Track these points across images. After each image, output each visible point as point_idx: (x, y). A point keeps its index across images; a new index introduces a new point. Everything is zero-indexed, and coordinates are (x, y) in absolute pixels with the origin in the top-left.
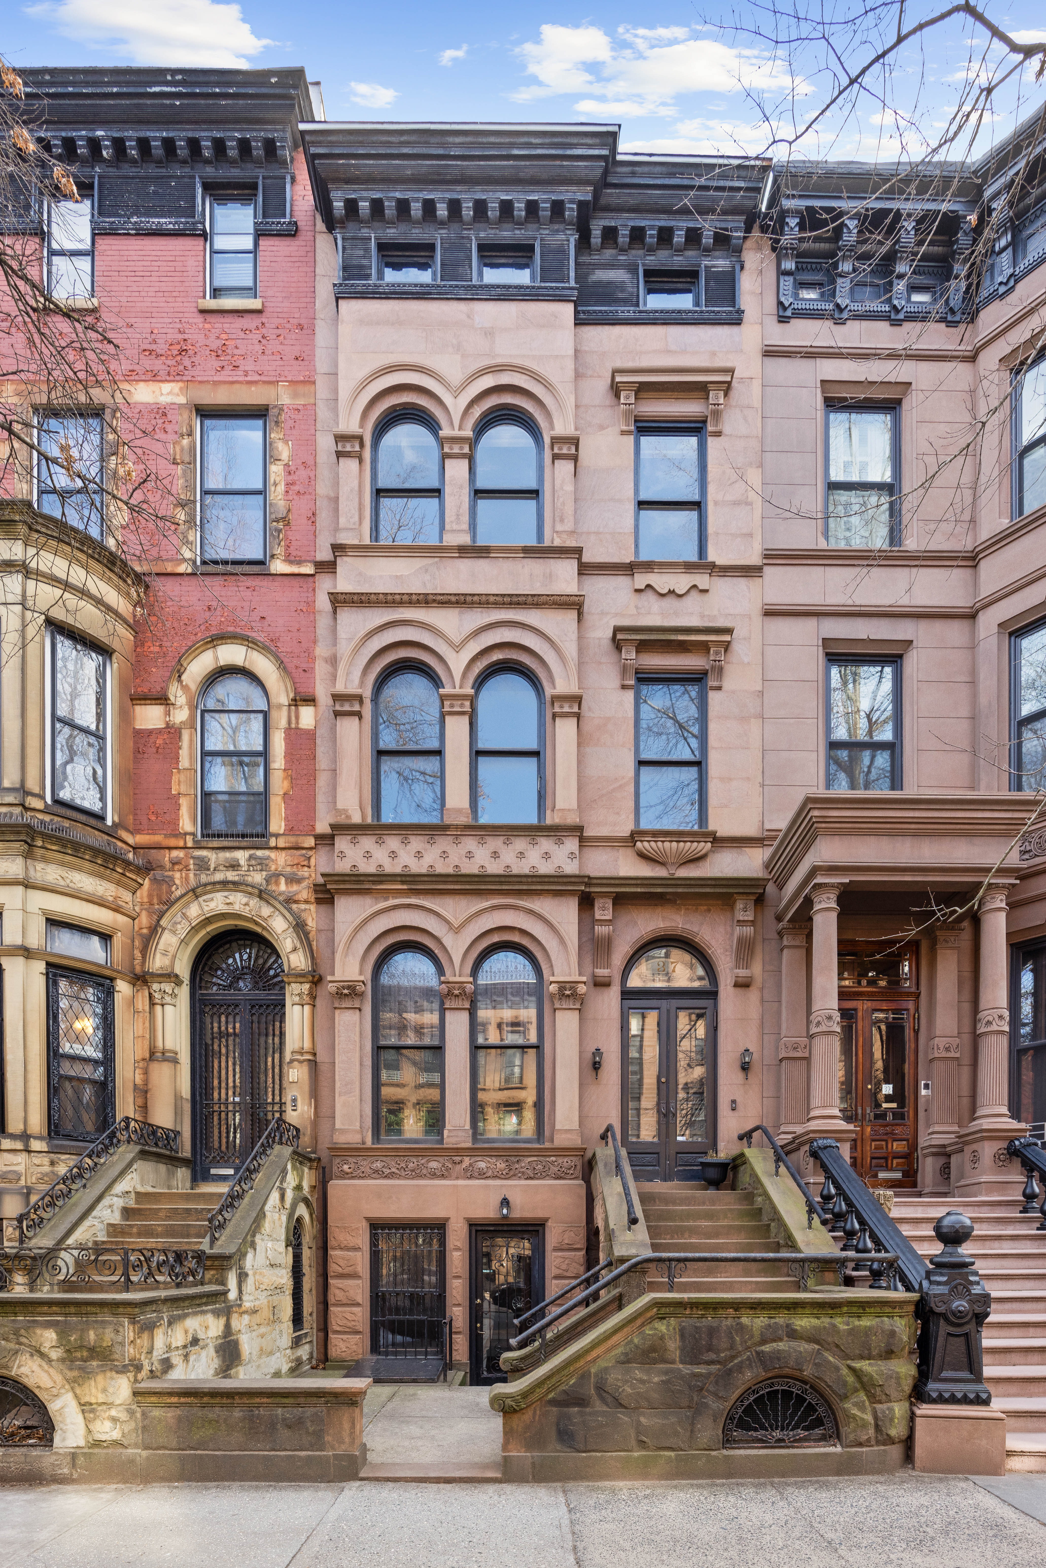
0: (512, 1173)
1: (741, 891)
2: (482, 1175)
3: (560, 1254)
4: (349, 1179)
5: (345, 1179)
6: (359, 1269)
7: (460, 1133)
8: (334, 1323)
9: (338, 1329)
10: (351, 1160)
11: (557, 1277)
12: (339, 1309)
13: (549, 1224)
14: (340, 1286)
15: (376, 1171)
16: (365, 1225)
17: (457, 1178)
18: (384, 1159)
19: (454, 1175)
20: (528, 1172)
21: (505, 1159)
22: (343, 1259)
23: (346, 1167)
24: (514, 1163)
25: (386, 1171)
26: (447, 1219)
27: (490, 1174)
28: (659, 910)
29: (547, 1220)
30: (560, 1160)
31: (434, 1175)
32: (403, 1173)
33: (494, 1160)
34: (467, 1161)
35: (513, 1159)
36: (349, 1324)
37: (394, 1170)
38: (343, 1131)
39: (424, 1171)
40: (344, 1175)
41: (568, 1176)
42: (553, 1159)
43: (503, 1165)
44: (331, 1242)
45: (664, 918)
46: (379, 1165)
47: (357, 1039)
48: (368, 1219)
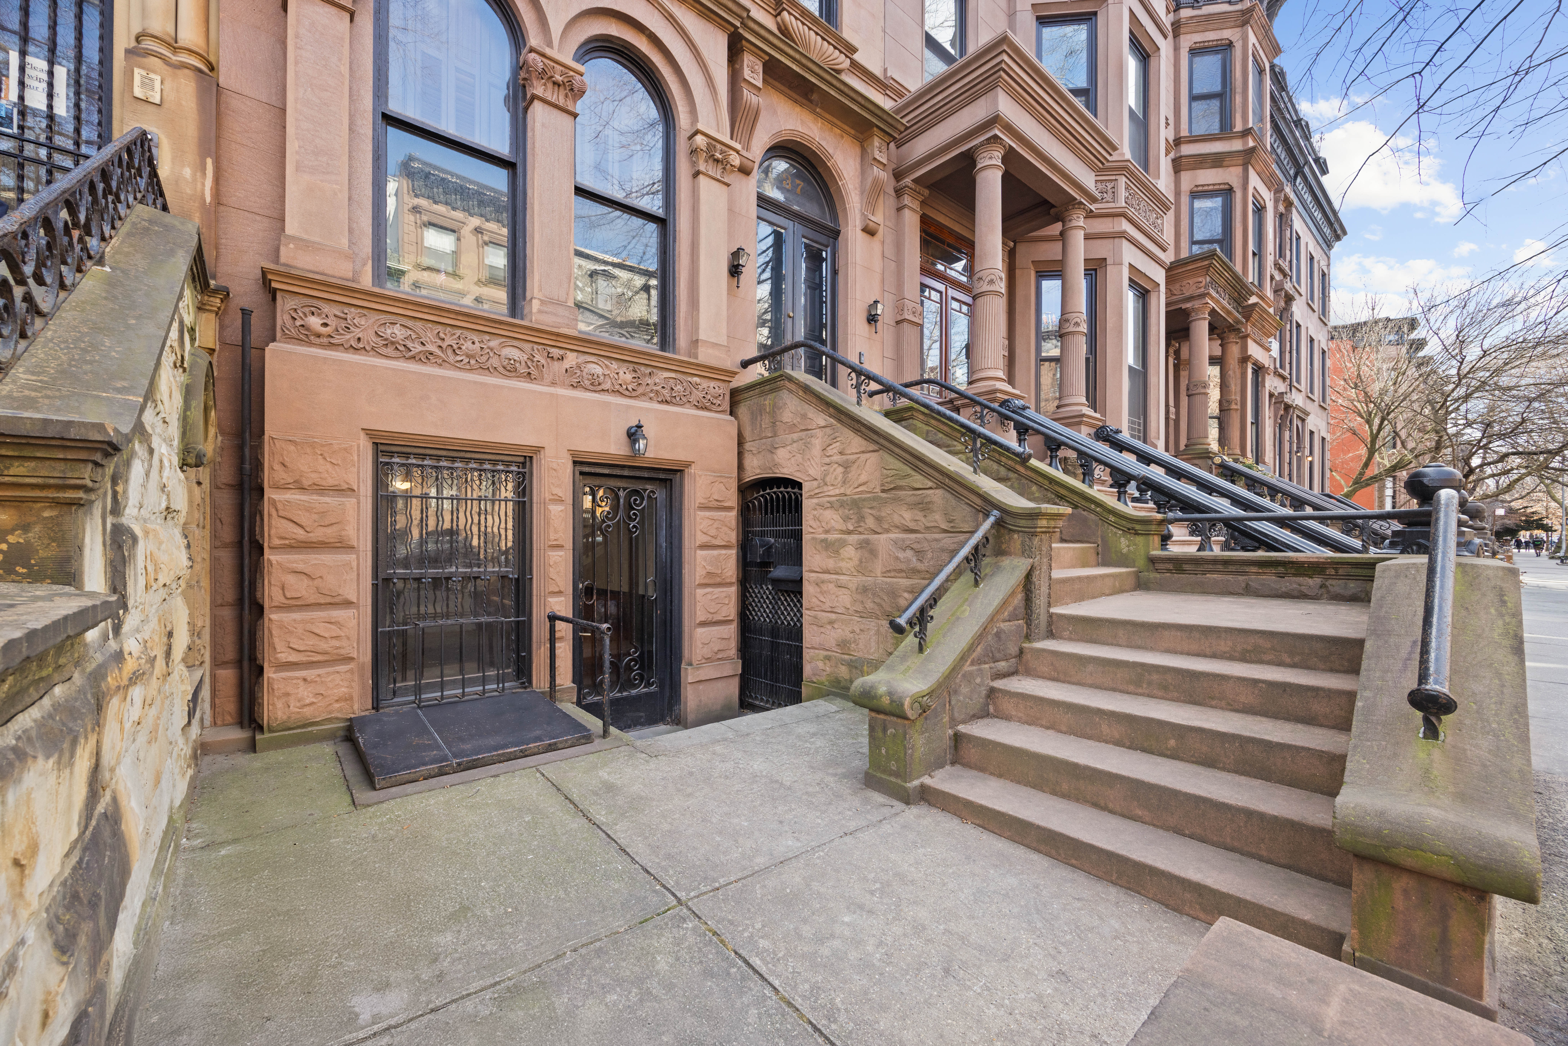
0: (640, 390)
1: (882, 126)
2: (595, 385)
3: (708, 514)
4: (322, 346)
5: (311, 344)
6: (350, 532)
7: (561, 311)
8: (279, 645)
9: (293, 657)
10: (326, 308)
11: (704, 547)
12: (297, 616)
13: (692, 470)
14: (300, 567)
15: (389, 343)
16: (365, 446)
17: (553, 384)
18: (410, 323)
19: (548, 378)
20: (665, 392)
21: (631, 367)
22: (309, 510)
23: (315, 322)
24: (644, 375)
25: (417, 348)
26: (538, 449)
27: (607, 385)
28: (798, 109)
29: (688, 464)
30: (705, 384)
31: (510, 370)
32: (452, 358)
33: (614, 365)
34: (571, 359)
35: (643, 368)
36: (323, 646)
37: (431, 348)
38: (304, 245)
39: (495, 362)
40: (307, 336)
41: (714, 408)
42: (696, 380)
43: (629, 377)
44: (272, 472)
45: (803, 122)
46: (398, 333)
47: (345, 70)
48: (370, 433)
